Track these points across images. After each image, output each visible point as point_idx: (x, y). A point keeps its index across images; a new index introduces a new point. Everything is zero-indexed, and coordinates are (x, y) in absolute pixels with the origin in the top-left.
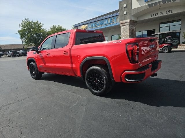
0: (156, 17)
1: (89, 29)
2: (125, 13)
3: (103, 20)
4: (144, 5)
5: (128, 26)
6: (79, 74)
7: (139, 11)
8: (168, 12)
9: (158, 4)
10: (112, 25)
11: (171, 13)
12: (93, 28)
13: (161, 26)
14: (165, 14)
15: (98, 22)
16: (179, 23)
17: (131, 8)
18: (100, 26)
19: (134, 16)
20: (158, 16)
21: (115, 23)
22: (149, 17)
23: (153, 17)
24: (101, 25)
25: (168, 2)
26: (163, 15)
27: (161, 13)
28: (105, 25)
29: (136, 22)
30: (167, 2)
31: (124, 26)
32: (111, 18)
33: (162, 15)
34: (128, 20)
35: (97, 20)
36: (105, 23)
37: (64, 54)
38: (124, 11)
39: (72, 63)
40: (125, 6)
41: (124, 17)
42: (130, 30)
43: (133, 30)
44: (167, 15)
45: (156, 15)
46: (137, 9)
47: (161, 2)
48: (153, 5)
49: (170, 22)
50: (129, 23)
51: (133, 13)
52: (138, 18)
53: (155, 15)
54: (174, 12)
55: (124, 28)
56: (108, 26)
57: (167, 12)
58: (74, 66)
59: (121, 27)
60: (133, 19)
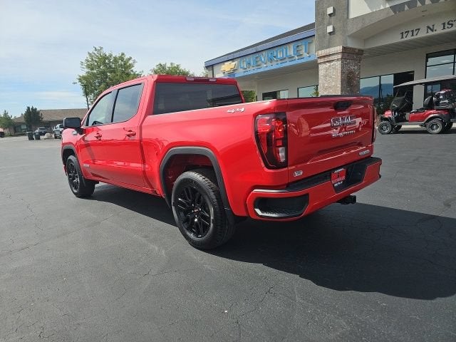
0: (413, 37)
1: (240, 73)
2: (330, 29)
3: (276, 49)
4: (382, 8)
5: (338, 64)
7: (368, 23)
8: (447, 25)
9: (419, 4)
10: (297, 61)
11: (454, 28)
12: (251, 68)
13: (431, 61)
14: (439, 30)
15: (264, 53)
17: (346, 16)
18: (269, 64)
19: (353, 36)
20: (419, 36)
21: (305, 55)
22: (395, 39)
23: (405, 39)
24: (271, 60)
26: (434, 33)
27: (428, 27)
28: (279, 62)
29: (361, 52)
31: (328, 64)
32: (296, 44)
33: (431, 33)
34: (339, 49)
35: (260, 48)
36: (280, 56)
37: (128, 139)
38: (329, 24)
40: (330, 10)
41: (328, 40)
42: (342, 73)
43: (351, 72)
44: (444, 34)
45: (415, 33)
46: (363, 18)
48: (406, 8)
50: (340, 56)
51: (352, 29)
52: (366, 41)
53: (410, 33)
55: (327, 69)
56: (288, 64)
57: (444, 24)
59: (320, 67)
60: (351, 44)
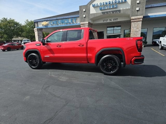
1: (50, 26)
2: (84, 16)
3: (64, 19)
4: (99, 12)
5: (87, 27)
6: (93, 61)
7: (95, 16)
8: (114, 20)
9: (109, 13)
10: (72, 25)
11: (116, 21)
12: (55, 25)
13: (108, 29)
14: (113, 21)
15: (60, 20)
16: (120, 28)
17: (89, 13)
18: (61, 24)
19: (91, 19)
20: (107, 22)
21: (75, 23)
22: (101, 22)
23: (104, 22)
24: (62, 23)
25: (116, 13)
27: (110, 20)
28: (66, 24)
29: (92, 24)
30: (115, 13)
31: (84, 27)
32: (72, 19)
33: (110, 21)
34: (87, 22)
35: (58, 18)
36: (66, 22)
38: (84, 14)
40: (84, 10)
41: (83, 19)
44: (114, 22)
46: (94, 14)
47: (111, 12)
48: (106, 13)
49: (114, 27)
50: (88, 25)
51: (91, 17)
52: (93, 21)
54: (118, 20)
56: (69, 25)
58: (89, 55)
59: (81, 27)
60: (90, 22)
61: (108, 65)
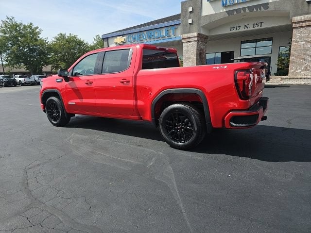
0: (237, 31)
2: (190, 21)
3: (154, 31)
4: (221, 11)
5: (195, 44)
6: (148, 117)
7: (213, 20)
9: (242, 11)
10: (167, 40)
11: (259, 27)
12: (136, 42)
13: (243, 46)
14: (251, 28)
15: (145, 33)
16: (270, 43)
17: (200, 14)
18: (148, 40)
19: (204, 27)
20: (240, 30)
21: (173, 36)
22: (226, 31)
23: (232, 32)
24: (150, 38)
25: (257, 10)
26: (249, 29)
27: (245, 25)
28: (156, 40)
29: (207, 37)
30: (255, 10)
31: (189, 43)
32: (167, 29)
33: (246, 29)
34: (196, 34)
35: (142, 29)
36: (156, 35)
37: (122, 85)
38: (190, 18)
39: (136, 100)
40: (190, 9)
41: (188, 28)
42: (197, 49)
43: (201, 50)
45: (238, 28)
46: (210, 16)
47: (247, 9)
48: (235, 13)
49: (256, 41)
50: (196, 39)
51: (204, 23)
52: (210, 30)
53: (235, 28)
54: (264, 26)
55: (188, 47)
56: (161, 41)
57: (254, 24)
58: (140, 103)
59: (184, 44)
60: (202, 32)
61: (177, 126)
